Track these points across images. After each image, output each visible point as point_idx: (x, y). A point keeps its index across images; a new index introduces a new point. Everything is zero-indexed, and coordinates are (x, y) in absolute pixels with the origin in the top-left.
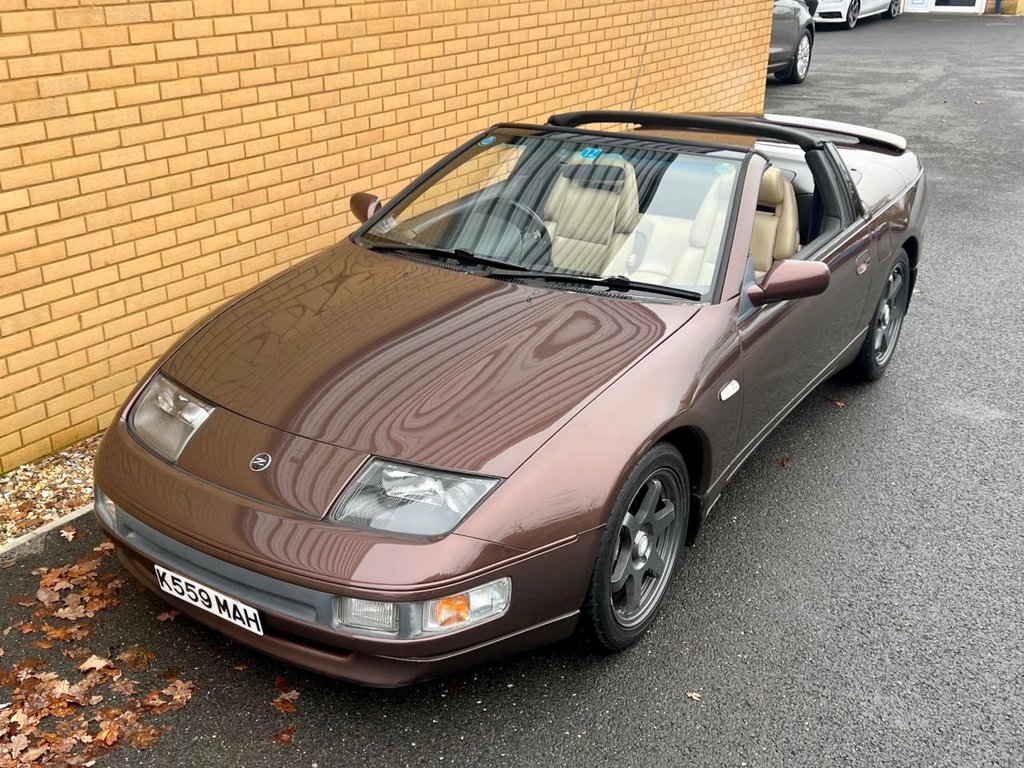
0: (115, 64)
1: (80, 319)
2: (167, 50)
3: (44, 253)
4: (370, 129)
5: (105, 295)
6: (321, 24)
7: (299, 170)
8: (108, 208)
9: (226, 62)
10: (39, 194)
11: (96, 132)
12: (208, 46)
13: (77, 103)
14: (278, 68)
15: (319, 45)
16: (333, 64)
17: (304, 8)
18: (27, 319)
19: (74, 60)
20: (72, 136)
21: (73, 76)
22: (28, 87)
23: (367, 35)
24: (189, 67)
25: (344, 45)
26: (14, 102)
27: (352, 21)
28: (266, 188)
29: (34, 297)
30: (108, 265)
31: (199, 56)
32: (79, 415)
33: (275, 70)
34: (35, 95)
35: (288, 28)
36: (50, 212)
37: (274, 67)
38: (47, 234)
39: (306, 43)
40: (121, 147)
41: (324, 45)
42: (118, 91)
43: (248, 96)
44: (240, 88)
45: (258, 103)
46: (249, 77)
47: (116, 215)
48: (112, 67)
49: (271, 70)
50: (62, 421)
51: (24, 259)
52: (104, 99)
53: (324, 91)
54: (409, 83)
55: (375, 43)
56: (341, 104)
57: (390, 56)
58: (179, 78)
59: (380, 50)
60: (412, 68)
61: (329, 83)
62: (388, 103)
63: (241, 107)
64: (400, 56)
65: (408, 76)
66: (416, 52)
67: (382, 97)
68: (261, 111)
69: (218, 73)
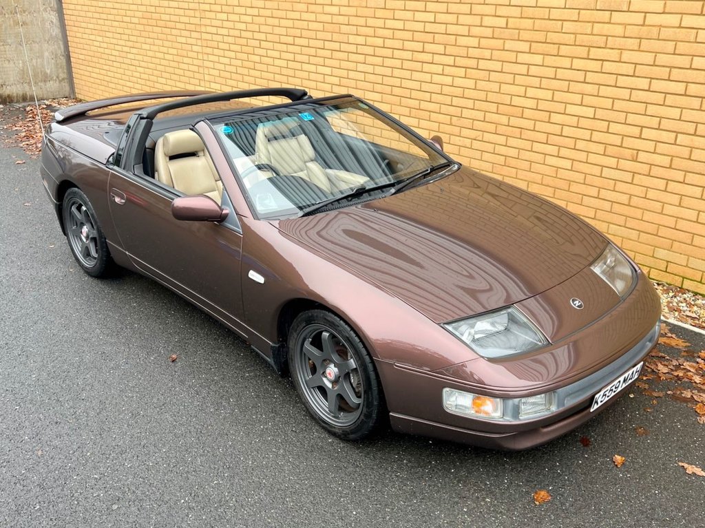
2: (390, 23)
6: (481, 26)
7: (452, 110)
9: (418, 36)
11: (357, 53)
12: (409, 25)
13: (351, 39)
14: (447, 46)
15: (478, 39)
16: (487, 54)
17: (471, 14)
19: (354, 20)
20: (348, 52)
24: (398, 34)
25: (498, 43)
26: (332, 33)
27: (507, 28)
28: (430, 111)
33: (445, 47)
35: (457, 24)
37: (445, 45)
39: (469, 36)
40: (365, 63)
41: (481, 39)
42: (367, 38)
43: (427, 57)
44: (423, 52)
45: (432, 63)
46: (429, 47)
52: (361, 40)
53: (477, 69)
54: (556, 84)
55: (524, 46)
56: (489, 81)
57: (538, 59)
58: (393, 39)
59: (530, 53)
60: (561, 73)
61: (483, 64)
62: (530, 92)
63: (423, 62)
64: (550, 61)
65: (555, 79)
66: (566, 62)
67: (526, 86)
68: (434, 68)
69: (413, 41)
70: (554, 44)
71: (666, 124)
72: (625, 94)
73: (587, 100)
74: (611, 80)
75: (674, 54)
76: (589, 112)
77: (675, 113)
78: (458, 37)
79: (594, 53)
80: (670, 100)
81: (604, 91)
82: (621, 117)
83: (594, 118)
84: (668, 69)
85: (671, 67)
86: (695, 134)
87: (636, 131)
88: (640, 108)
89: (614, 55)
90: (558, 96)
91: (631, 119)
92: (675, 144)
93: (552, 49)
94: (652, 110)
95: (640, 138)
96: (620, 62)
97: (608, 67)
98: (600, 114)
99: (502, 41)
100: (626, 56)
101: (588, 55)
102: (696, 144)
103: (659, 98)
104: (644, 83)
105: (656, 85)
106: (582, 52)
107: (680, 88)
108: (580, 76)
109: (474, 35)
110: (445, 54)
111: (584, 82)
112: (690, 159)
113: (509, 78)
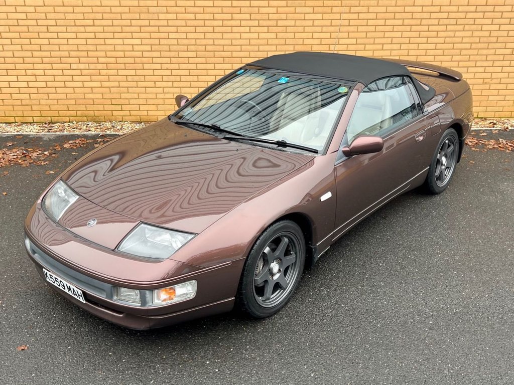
0: (177, 5)
1: (155, 83)
3: (144, 60)
4: (303, 45)
5: (165, 78)
8: (169, 51)
9: (226, 10)
10: (144, 41)
11: (168, 26)
13: (161, 16)
14: (252, 15)
15: (276, 8)
16: (284, 16)
18: (136, 78)
20: (158, 26)
21: (161, 8)
22: (145, 9)
23: (305, 6)
24: (209, 10)
25: (291, 9)
26: (140, 13)
28: (241, 57)
29: (139, 72)
30: (167, 69)
31: (213, 7)
32: (150, 113)
33: (250, 15)
34: (147, 12)
36: (148, 48)
38: (146, 54)
39: (269, 7)
40: (177, 32)
41: (278, 8)
42: (178, 14)
43: (236, 23)
44: (232, 20)
45: (240, 26)
46: (237, 16)
47: (173, 54)
48: (176, 6)
49: (249, 15)
50: (145, 113)
51: (138, 60)
52: (172, 16)
53: (277, 26)
54: (331, 29)
55: (310, 10)
56: (286, 32)
57: (319, 16)
58: (204, 13)
59: (313, 13)
60: (334, 22)
61: (280, 23)
62: (316, 35)
63: (232, 26)
64: (326, 17)
65: (331, 26)
66: (337, 16)
67: (313, 32)
68: (242, 29)
69: (222, 13)
70: (329, 7)
71: (395, 41)
72: (373, 28)
73: (351, 35)
74: (364, 22)
75: (396, 6)
76: (354, 41)
77: (399, 34)
78: (260, 8)
79: (353, 9)
80: (396, 28)
81: (360, 29)
82: (372, 41)
83: (356, 44)
84: (394, 14)
85: (395, 13)
86: (409, 43)
87: (380, 47)
88: (381, 35)
89: (365, 9)
90: (333, 35)
91: (377, 41)
92: (400, 50)
93: (329, 10)
94: (387, 35)
95: (383, 50)
96: (368, 12)
97: (361, 16)
98: (359, 41)
99: (294, 8)
100: (371, 9)
101: (350, 11)
102: (410, 48)
103: (390, 28)
104: (382, 22)
105: (388, 22)
106: (347, 10)
107: (400, 22)
108: (346, 22)
109: (273, 6)
110: (251, 20)
111: (349, 26)
112: (408, 55)
113: (301, 29)
